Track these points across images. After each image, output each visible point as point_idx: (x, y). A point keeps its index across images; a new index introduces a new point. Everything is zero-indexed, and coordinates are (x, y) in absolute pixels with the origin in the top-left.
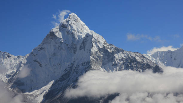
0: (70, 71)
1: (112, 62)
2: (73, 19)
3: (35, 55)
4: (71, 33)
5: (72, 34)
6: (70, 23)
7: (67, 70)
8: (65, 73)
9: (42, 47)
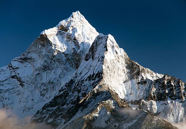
0: (69, 91)
1: (137, 78)
2: (77, 18)
3: (14, 69)
4: (73, 38)
5: (75, 39)
6: (72, 24)
7: (63, 90)
8: (60, 94)
9: (26, 57)
